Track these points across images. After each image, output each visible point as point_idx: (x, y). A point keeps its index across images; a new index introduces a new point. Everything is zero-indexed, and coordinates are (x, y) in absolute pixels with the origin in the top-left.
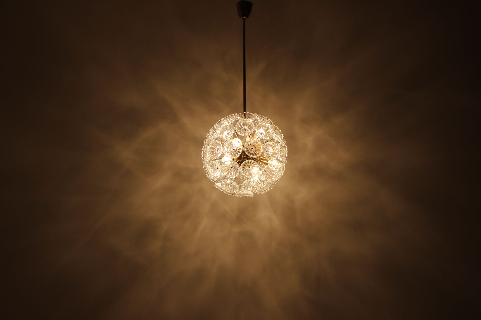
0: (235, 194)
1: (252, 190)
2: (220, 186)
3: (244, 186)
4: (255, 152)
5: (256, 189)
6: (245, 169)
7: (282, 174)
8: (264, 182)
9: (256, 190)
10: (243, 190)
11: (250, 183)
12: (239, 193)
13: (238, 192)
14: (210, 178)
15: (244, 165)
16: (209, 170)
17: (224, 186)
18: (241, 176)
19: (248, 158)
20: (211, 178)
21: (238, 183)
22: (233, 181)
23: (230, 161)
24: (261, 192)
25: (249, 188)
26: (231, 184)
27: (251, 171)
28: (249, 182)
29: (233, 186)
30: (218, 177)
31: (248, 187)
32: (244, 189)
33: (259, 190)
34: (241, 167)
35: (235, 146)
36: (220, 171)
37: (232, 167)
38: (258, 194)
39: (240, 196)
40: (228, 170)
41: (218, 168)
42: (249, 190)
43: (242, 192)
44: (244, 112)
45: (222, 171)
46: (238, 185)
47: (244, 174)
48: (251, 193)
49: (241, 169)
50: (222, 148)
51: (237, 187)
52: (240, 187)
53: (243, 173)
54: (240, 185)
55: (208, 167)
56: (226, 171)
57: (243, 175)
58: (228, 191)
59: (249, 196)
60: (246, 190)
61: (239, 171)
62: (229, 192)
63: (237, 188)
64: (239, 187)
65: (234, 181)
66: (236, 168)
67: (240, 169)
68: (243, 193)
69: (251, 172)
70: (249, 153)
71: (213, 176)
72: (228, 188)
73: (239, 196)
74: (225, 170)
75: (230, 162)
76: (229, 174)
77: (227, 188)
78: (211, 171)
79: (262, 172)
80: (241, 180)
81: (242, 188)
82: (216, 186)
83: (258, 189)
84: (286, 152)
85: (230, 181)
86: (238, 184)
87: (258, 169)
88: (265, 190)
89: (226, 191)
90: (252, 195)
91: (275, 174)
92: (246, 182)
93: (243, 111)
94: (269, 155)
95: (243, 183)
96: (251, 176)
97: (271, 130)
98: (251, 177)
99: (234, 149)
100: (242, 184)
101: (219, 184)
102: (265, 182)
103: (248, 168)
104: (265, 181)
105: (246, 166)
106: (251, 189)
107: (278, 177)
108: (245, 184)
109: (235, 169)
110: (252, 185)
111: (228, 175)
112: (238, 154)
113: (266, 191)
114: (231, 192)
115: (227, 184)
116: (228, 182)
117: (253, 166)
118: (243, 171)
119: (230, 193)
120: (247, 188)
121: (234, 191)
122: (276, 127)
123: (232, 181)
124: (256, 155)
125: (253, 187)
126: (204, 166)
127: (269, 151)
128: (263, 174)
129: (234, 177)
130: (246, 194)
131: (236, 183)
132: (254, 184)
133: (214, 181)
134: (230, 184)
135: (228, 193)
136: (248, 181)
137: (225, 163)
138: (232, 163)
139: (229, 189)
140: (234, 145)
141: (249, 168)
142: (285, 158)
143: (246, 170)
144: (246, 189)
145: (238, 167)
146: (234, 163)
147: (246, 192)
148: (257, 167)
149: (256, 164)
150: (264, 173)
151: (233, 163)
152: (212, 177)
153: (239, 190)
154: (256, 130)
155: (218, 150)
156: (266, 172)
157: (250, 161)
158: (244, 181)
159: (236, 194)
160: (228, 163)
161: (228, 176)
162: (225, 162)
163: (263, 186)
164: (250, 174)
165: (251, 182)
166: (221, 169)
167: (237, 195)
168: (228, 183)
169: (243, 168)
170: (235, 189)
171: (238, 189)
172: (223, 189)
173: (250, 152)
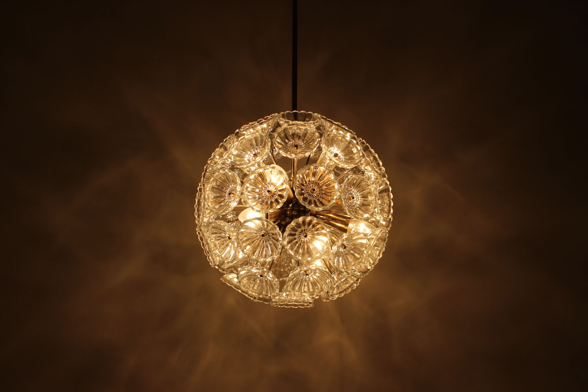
0: (270, 300)
1: (311, 290)
2: (236, 280)
3: (291, 283)
4: (321, 200)
5: (321, 288)
6: (295, 239)
7: (379, 253)
8: (340, 273)
9: (322, 290)
10: (290, 292)
11: (307, 275)
12: (280, 299)
13: (277, 296)
14: (211, 263)
15: (293, 229)
16: (209, 242)
17: (245, 281)
18: (284, 259)
19: (305, 212)
20: (214, 262)
21: (278, 275)
22: (265, 270)
23: (259, 219)
24: (332, 296)
25: (305, 285)
26: (261, 276)
27: (310, 244)
28: (305, 271)
29: (266, 281)
30: (230, 259)
31: (301, 285)
32: (293, 289)
33: (328, 292)
34: (286, 234)
35: (272, 184)
36: (233, 243)
37: (263, 235)
38: (324, 301)
39: (282, 305)
40: (254, 242)
41: (229, 238)
42: (305, 292)
43: (287, 295)
44: (292, 111)
45: (238, 243)
46: (277, 280)
47: (292, 253)
48: (308, 298)
49: (287, 240)
50: (239, 188)
51: (275, 284)
52: (282, 284)
53: (292, 249)
54: (281, 279)
55: (206, 235)
56: (249, 244)
57: (290, 255)
58: (254, 293)
59: (303, 305)
60: (297, 291)
61: (281, 244)
62: (257, 294)
63: (275, 287)
64: (280, 283)
65: (270, 269)
66: (274, 236)
67: (283, 240)
68: (289, 298)
69: (311, 247)
70: (305, 199)
71: (219, 256)
72: (253, 287)
73: (280, 305)
74: (247, 240)
75: (258, 222)
76: (256, 251)
77: (252, 285)
78: (215, 246)
79: (336, 246)
80: (284, 267)
81: (287, 287)
82: (226, 280)
83: (326, 289)
84: (390, 203)
85: (257, 269)
86: (278, 278)
87: (326, 239)
88: (341, 293)
89: (250, 292)
90: (310, 303)
91: (365, 252)
92: (297, 271)
93: (291, 106)
94: (354, 206)
95: (291, 275)
96: (309, 257)
97: (357, 149)
98: (309, 259)
99: (269, 191)
100: (287, 276)
101: (232, 277)
102: (342, 272)
103: (302, 236)
104: (343, 270)
105: (297, 233)
106: (309, 289)
107: (372, 262)
108: (295, 276)
109: (272, 239)
110: (311, 279)
111: (254, 252)
112: (278, 203)
113: (343, 295)
114: (261, 296)
115: (251, 277)
116: (254, 270)
117: (316, 232)
118: (289, 245)
119: (260, 299)
120: (300, 287)
121: (267, 292)
122: (367, 144)
123: (263, 269)
124: (323, 205)
125: (314, 284)
126: (199, 233)
127: (353, 198)
128: (337, 254)
129: (269, 260)
130: (296, 301)
131: (274, 273)
132: (315, 277)
133: (223, 270)
134: (259, 276)
135: (255, 298)
136: (302, 269)
137: (246, 224)
138: (263, 225)
139: (255, 288)
140: (268, 181)
141: (306, 236)
142: (388, 215)
143: (297, 242)
144: (297, 288)
145: (279, 233)
146: (267, 225)
147: (297, 297)
148: (325, 235)
149: (323, 228)
150: (341, 250)
151: (265, 223)
152: (218, 259)
153: (281, 291)
154: (323, 146)
155: (230, 194)
156: (345, 247)
157: (309, 218)
158: (292, 269)
159: (273, 300)
160: (253, 225)
161: (254, 257)
162: (245, 222)
163: (337, 282)
164: (309, 252)
165: (310, 271)
166: (238, 238)
167: (276, 302)
168: (254, 275)
169: (291, 237)
170: (271, 289)
171: (277, 288)
172: (242, 288)
173: (309, 198)
